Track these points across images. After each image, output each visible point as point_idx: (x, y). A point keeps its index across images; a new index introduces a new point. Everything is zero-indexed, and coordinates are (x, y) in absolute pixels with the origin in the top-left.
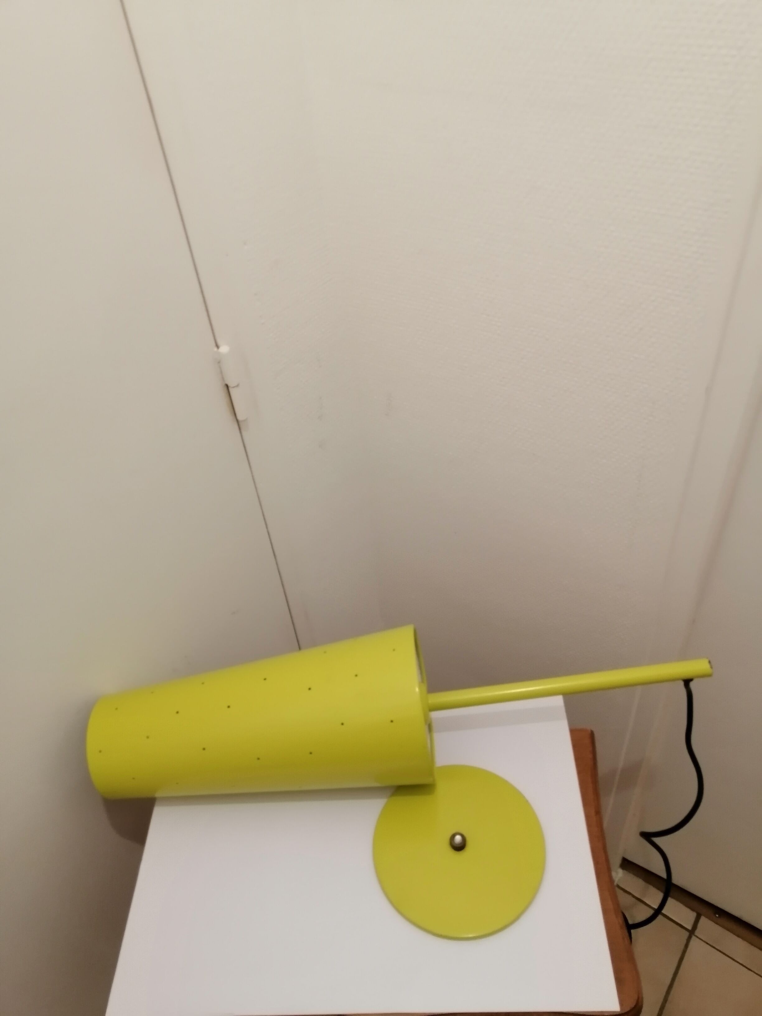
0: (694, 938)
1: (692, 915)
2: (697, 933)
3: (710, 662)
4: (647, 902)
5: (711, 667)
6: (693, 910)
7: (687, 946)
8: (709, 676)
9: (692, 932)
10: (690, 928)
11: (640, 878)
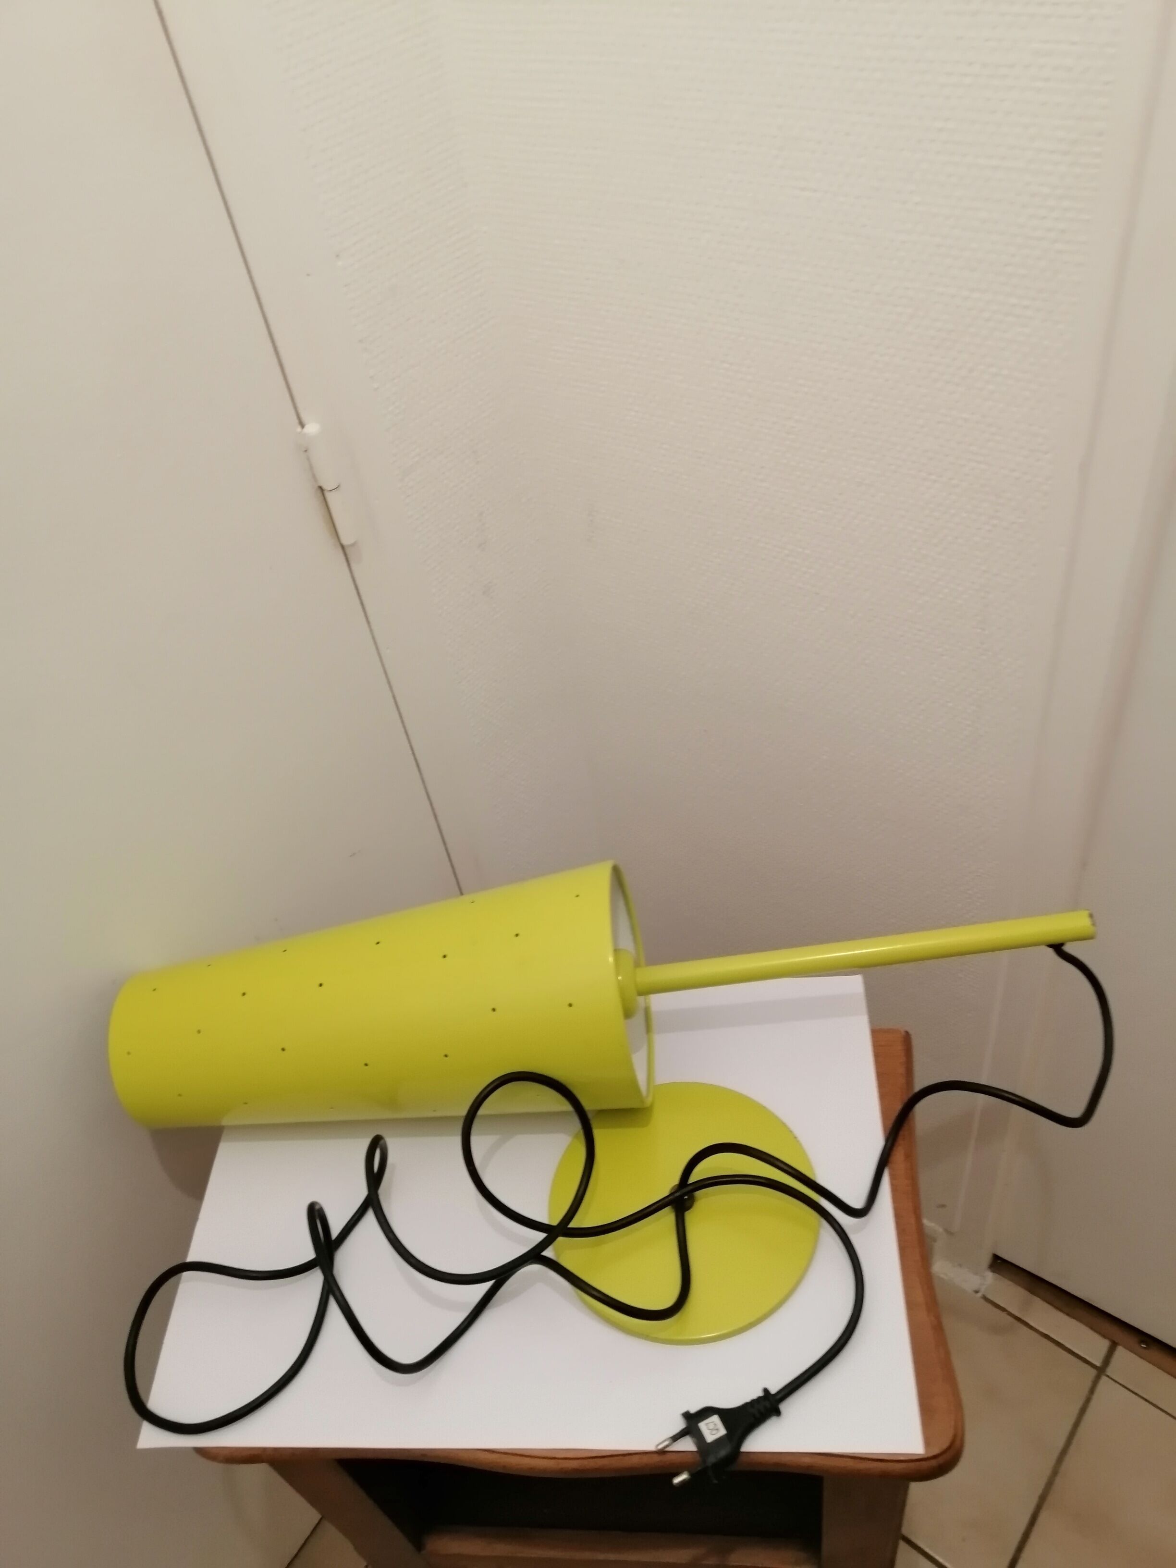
0: (1104, 1379)
1: (1103, 1345)
2: (1109, 1371)
3: (1091, 916)
4: (1032, 1323)
5: (1094, 924)
6: (1104, 1336)
7: (1092, 1391)
8: (1090, 937)
9: (1101, 1370)
10: (1098, 1363)
11: (1019, 1285)
